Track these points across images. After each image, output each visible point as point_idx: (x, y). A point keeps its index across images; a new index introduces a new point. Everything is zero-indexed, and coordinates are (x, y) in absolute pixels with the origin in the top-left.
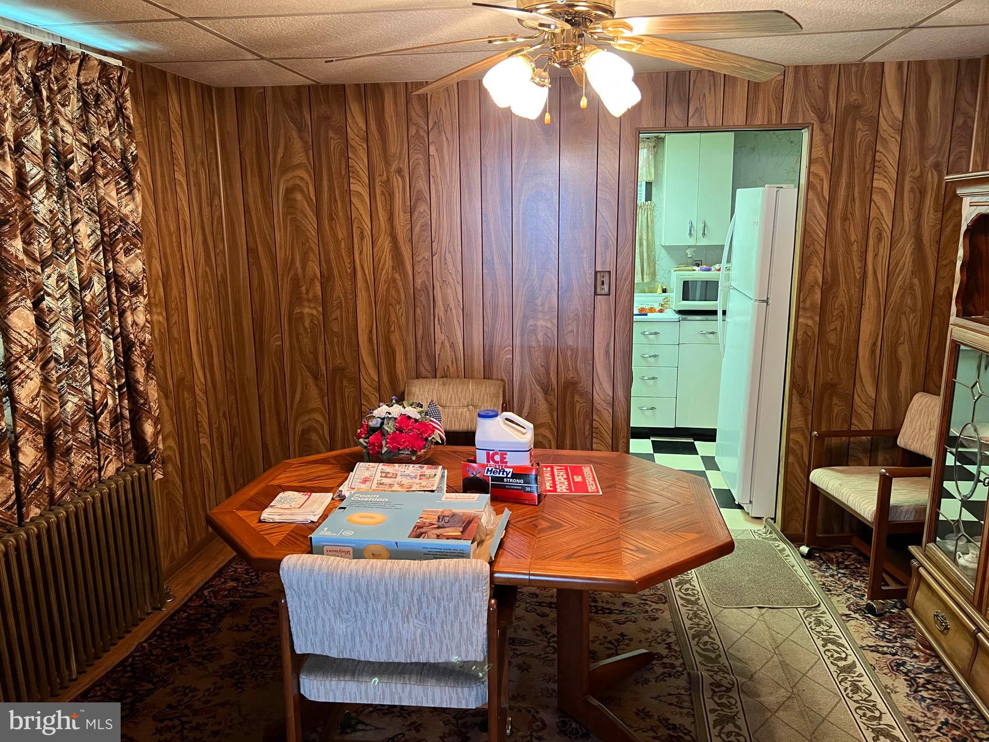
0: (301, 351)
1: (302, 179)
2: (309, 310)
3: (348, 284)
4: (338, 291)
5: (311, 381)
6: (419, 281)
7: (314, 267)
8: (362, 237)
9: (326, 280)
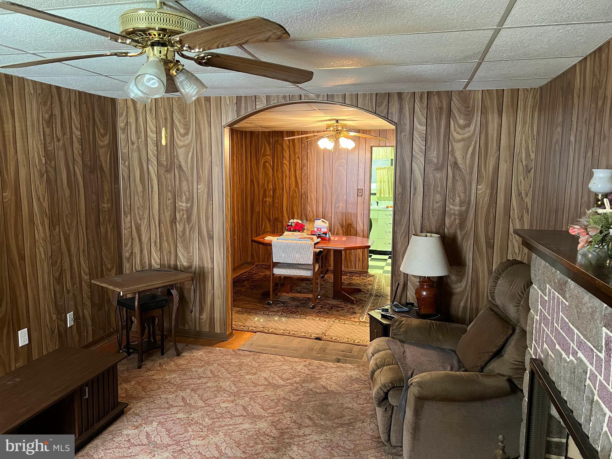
0: (265, 213)
1: (269, 159)
2: (269, 200)
3: (281, 191)
4: (278, 194)
5: (268, 222)
6: (303, 191)
7: (271, 186)
8: (286, 177)
9: (274, 190)
